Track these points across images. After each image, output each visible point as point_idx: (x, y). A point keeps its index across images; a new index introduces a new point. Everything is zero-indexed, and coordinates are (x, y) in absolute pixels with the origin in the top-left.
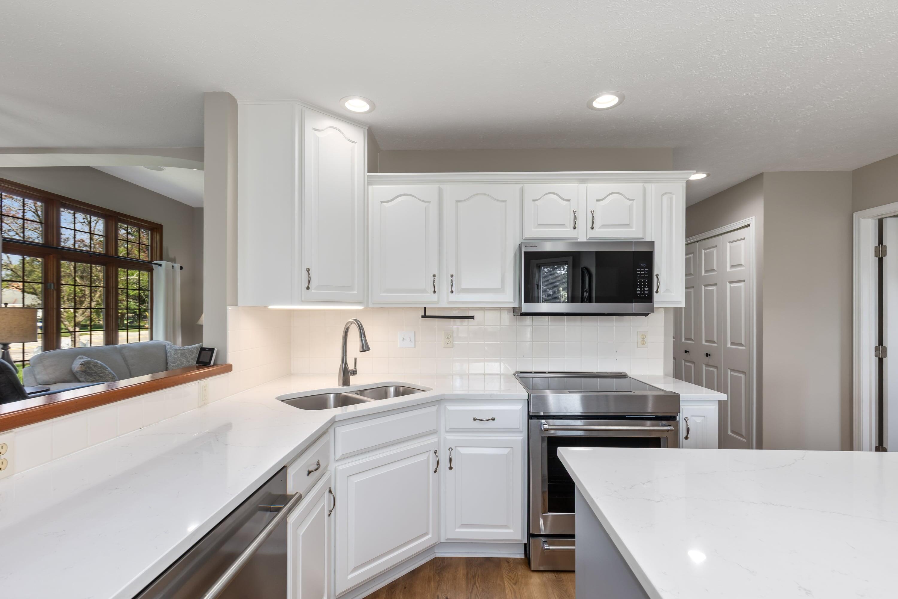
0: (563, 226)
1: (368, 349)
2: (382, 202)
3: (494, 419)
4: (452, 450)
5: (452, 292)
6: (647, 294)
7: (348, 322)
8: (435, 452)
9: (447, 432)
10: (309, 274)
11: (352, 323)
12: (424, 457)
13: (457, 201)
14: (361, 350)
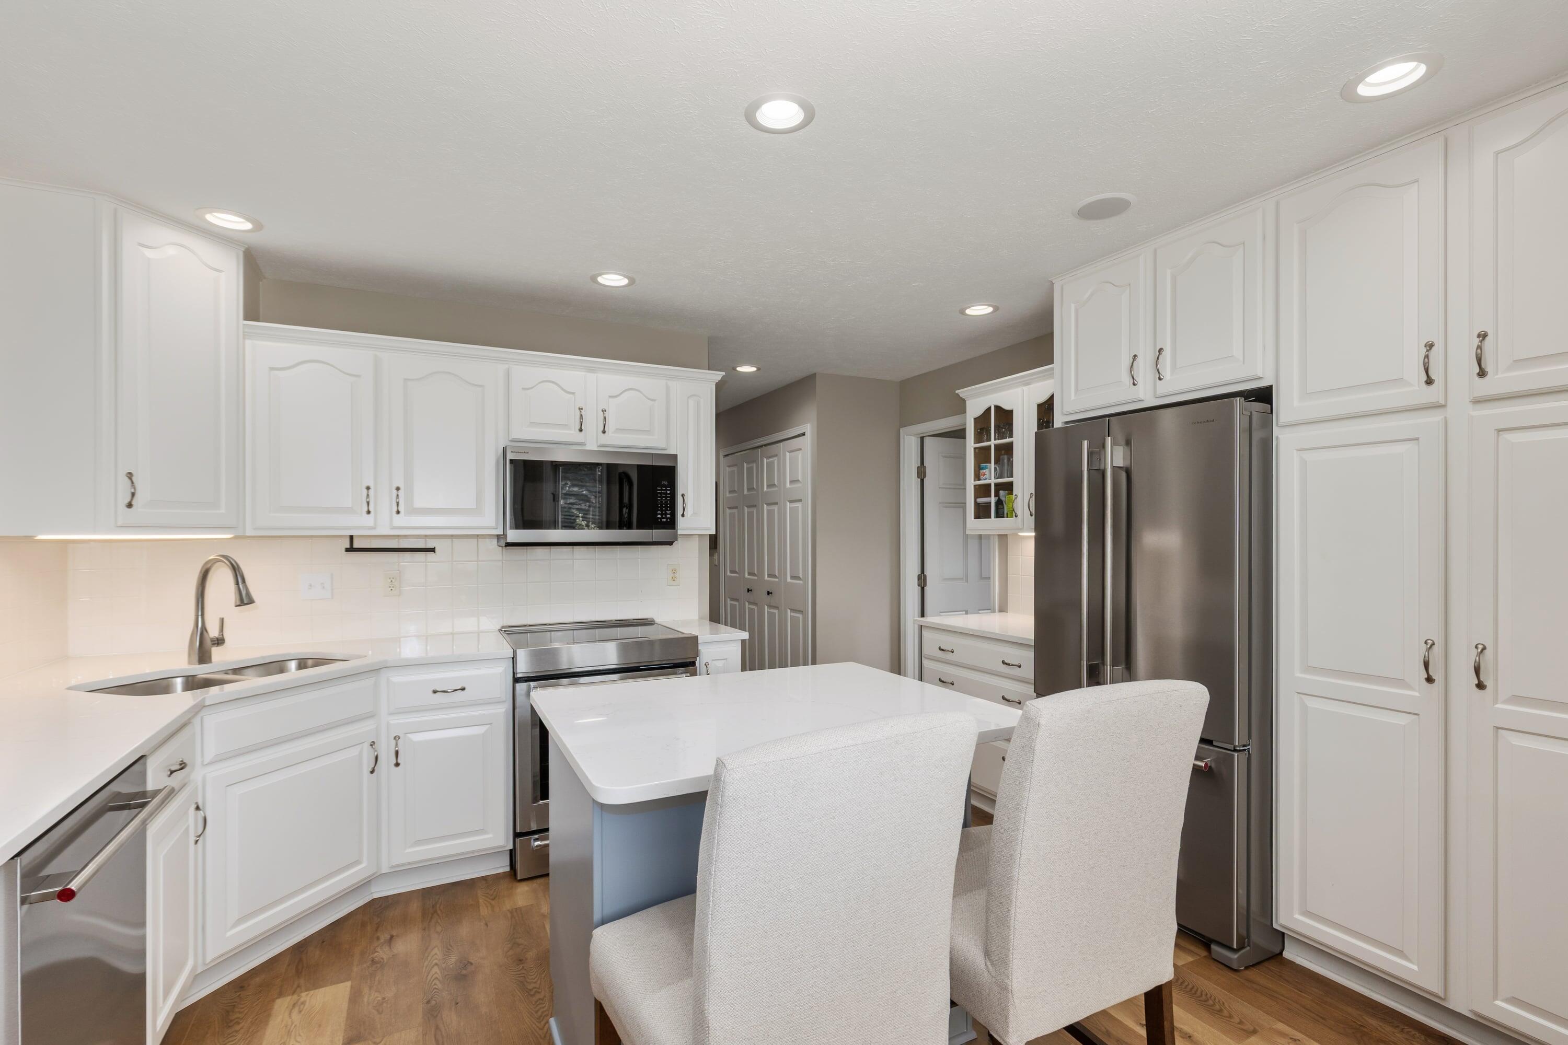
0: (565, 426)
1: (251, 601)
2: (272, 369)
3: (463, 689)
4: (399, 738)
5: (398, 512)
6: (669, 518)
7: (207, 560)
8: (372, 744)
9: (391, 714)
10: (132, 483)
11: (215, 561)
12: (354, 752)
13: (406, 380)
14: (238, 603)
